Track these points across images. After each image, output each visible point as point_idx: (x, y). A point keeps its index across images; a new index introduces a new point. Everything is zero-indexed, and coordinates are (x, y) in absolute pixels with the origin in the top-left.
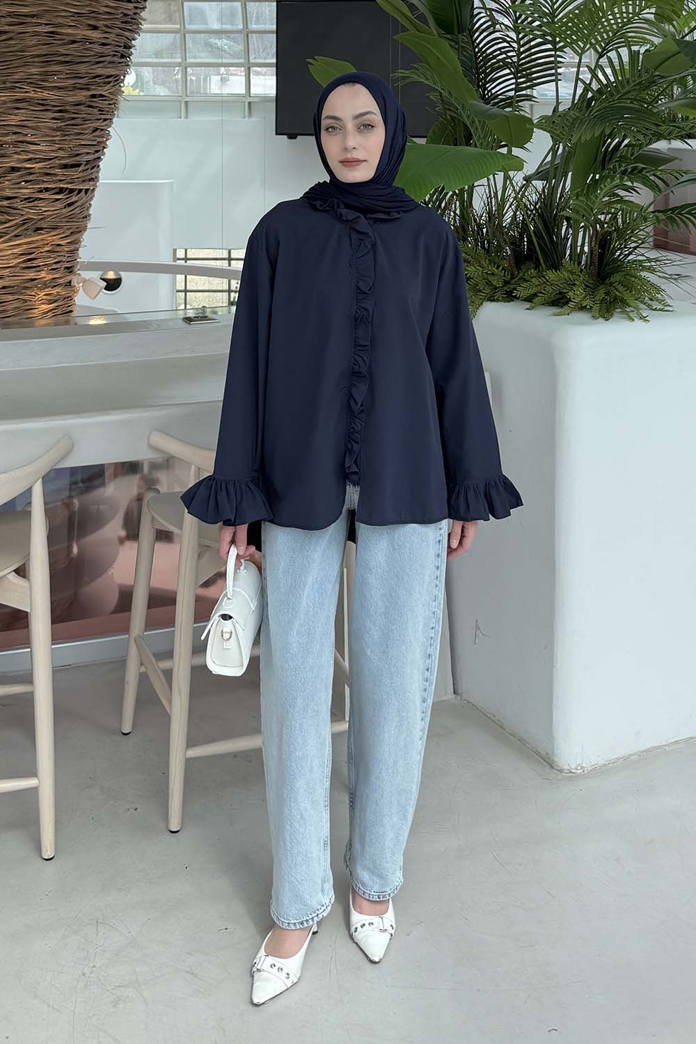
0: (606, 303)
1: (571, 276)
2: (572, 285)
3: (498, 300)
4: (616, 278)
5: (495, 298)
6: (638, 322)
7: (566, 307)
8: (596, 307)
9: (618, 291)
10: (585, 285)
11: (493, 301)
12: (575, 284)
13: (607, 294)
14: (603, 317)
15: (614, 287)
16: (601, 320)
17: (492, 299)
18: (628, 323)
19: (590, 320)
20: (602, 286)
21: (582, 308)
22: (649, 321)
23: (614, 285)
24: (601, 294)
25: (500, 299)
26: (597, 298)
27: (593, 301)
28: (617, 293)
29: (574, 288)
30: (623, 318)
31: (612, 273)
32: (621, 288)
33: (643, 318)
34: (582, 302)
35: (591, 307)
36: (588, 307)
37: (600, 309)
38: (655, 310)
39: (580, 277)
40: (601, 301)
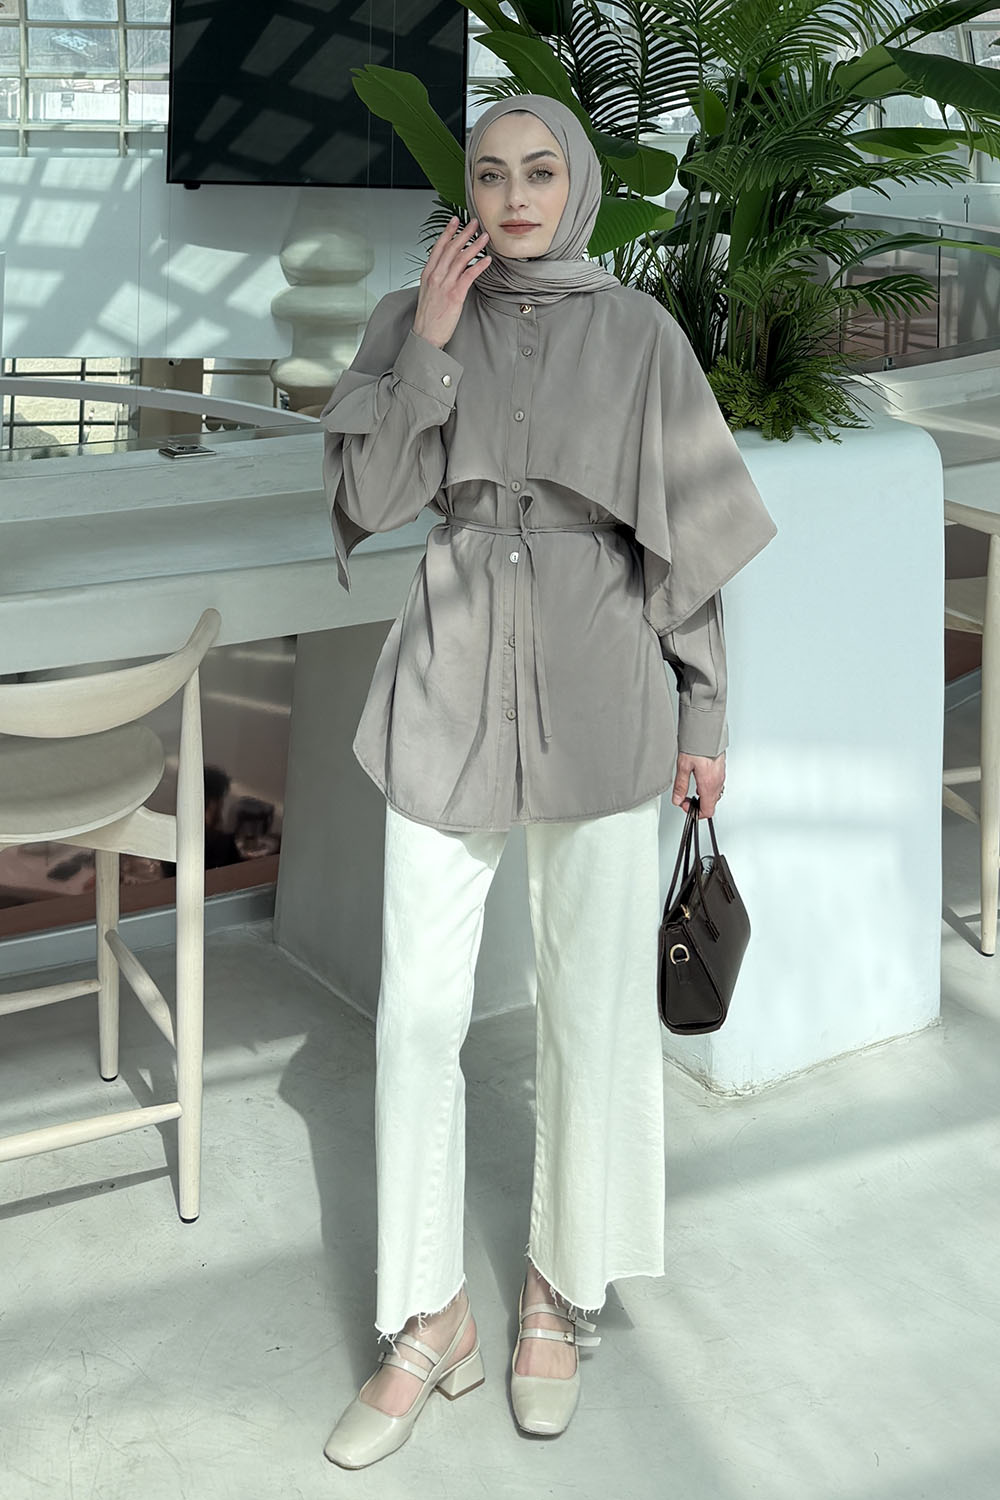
0: (781, 417)
1: (728, 380)
2: (732, 392)
4: (792, 381)
6: (826, 443)
8: (768, 424)
9: (796, 399)
10: (750, 392)
12: (736, 392)
13: (782, 404)
14: (779, 438)
15: (790, 394)
16: (777, 441)
18: (814, 444)
19: (764, 442)
20: (773, 394)
21: (749, 424)
22: (840, 441)
23: (790, 391)
24: (773, 403)
26: (769, 410)
27: (763, 415)
28: (796, 402)
29: (737, 398)
30: (809, 438)
31: (788, 376)
32: (800, 396)
33: (833, 437)
34: (749, 416)
35: (761, 423)
36: (757, 423)
37: (774, 425)
38: (845, 426)
39: (742, 381)
40: (774, 414)
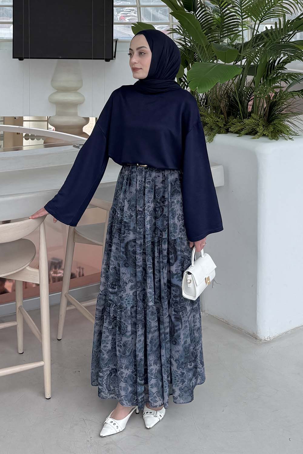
0: (274, 133)
1: (255, 121)
2: (257, 125)
3: (222, 133)
4: (276, 121)
5: (221, 132)
6: (289, 140)
7: (256, 135)
8: (270, 135)
9: (279, 128)
10: (263, 125)
11: (220, 133)
12: (259, 125)
13: (274, 129)
16: (274, 140)
17: (219, 132)
18: (286, 141)
19: (269, 140)
20: (271, 125)
21: (264, 135)
22: (294, 140)
23: (276, 124)
24: (271, 128)
25: (223, 132)
26: (270, 130)
27: (268, 132)
29: (259, 127)
30: (283, 139)
31: (274, 119)
32: (279, 126)
34: (263, 133)
35: (268, 135)
36: (267, 135)
37: (272, 135)
38: (293, 135)
39: (260, 122)
40: (271, 132)
